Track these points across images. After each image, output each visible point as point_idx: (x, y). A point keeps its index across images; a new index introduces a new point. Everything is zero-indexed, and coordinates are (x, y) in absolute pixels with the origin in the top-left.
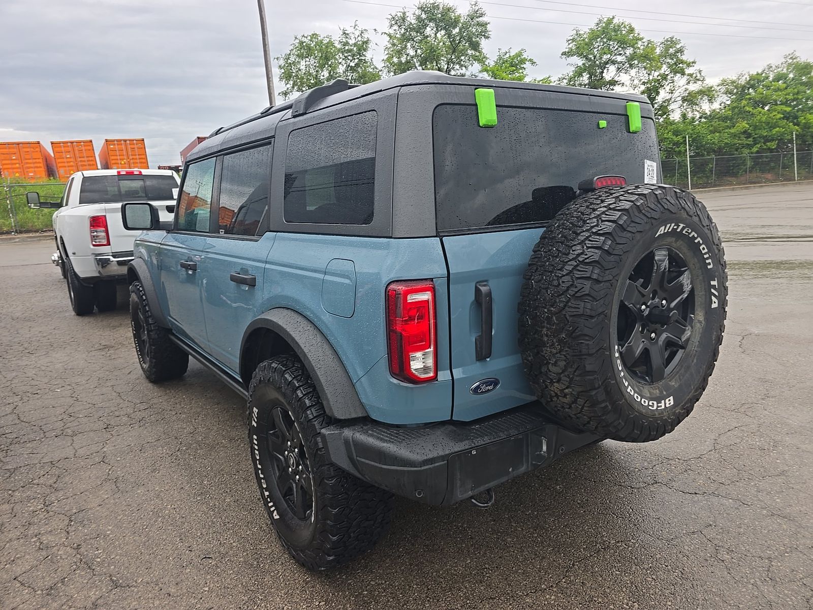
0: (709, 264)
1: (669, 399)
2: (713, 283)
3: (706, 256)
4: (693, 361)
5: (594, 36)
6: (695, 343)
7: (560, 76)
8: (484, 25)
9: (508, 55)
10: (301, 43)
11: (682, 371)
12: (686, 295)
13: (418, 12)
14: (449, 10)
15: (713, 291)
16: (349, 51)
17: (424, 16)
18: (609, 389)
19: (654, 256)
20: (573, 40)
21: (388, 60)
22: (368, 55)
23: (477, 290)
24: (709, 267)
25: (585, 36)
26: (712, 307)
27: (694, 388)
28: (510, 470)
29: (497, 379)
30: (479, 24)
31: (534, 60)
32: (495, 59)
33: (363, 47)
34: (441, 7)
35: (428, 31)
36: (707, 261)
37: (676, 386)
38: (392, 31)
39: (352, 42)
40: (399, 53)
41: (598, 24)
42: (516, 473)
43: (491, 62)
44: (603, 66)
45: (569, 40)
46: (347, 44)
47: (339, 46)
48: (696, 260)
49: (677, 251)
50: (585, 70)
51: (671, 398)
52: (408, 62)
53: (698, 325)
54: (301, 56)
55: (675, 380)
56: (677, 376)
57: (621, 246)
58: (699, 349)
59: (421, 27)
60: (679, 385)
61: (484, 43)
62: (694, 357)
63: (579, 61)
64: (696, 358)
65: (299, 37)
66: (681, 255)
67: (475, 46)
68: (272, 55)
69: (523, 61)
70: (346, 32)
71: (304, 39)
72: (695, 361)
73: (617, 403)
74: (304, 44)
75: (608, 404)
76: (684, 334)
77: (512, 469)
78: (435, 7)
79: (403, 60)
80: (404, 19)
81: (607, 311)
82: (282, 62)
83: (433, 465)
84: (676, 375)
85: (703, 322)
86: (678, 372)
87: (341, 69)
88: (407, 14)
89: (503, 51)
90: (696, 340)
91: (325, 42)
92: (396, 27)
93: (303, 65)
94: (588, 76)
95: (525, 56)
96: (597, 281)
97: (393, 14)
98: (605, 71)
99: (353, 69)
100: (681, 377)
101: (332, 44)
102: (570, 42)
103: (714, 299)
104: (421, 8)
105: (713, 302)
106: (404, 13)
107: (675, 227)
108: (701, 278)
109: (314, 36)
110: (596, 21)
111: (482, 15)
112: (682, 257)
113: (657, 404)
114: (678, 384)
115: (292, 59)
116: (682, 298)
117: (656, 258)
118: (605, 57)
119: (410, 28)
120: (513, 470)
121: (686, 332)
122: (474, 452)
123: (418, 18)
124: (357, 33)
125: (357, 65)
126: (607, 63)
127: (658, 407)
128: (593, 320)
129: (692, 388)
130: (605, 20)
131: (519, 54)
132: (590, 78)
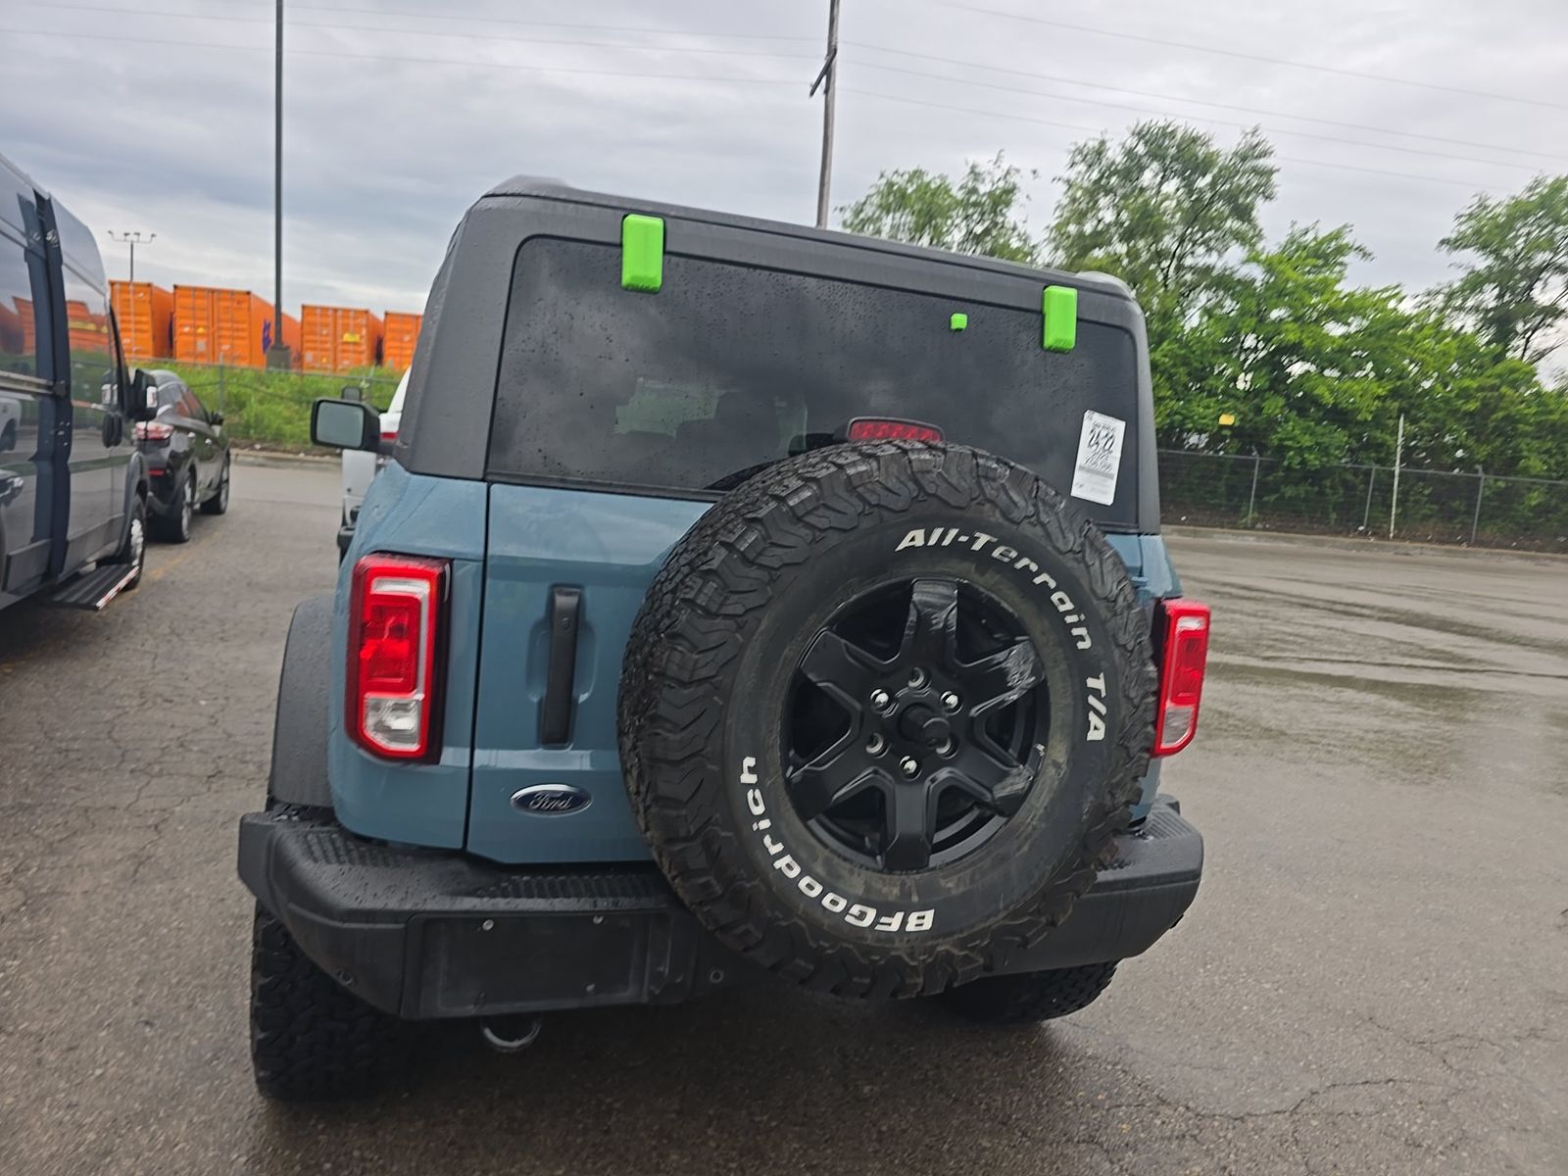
0: (1082, 638)
1: (921, 914)
2: (1091, 683)
3: (1070, 619)
4: (1019, 848)
5: (1519, 212)
6: (1037, 809)
7: (1433, 287)
8: (1269, 173)
9: (1310, 236)
10: (890, 185)
11: (987, 862)
12: (1015, 697)
13: (1131, 142)
14: (1194, 140)
15: (1092, 700)
16: (975, 204)
17: (1141, 149)
18: (715, 847)
19: (911, 592)
20: (1471, 216)
21: (1058, 227)
22: (1012, 215)
23: (551, 601)
24: (1081, 645)
25: (1498, 210)
26: (1089, 738)
27: (1006, 908)
28: (590, 988)
29: (582, 791)
30: (1255, 171)
31: (1368, 250)
32: (1283, 240)
33: (1002, 198)
34: (1179, 136)
35: (1148, 178)
36: (1076, 632)
37: (954, 892)
38: (1072, 174)
39: (984, 188)
40: (1081, 217)
41: (1531, 189)
42: (604, 999)
43: (1271, 245)
44: (1534, 275)
45: (1461, 216)
46: (974, 191)
47: (960, 195)
48: (1046, 623)
49: (994, 596)
50: (1488, 280)
51: (929, 915)
52: (1096, 233)
53: (1052, 771)
54: (886, 209)
55: (959, 879)
56: (968, 871)
57: (779, 551)
58: (1043, 825)
59: (1132, 169)
60: (964, 893)
61: (1262, 210)
62: (1026, 839)
63: (1481, 262)
64: (1028, 843)
65: (889, 174)
66: (1005, 605)
67: (1244, 213)
68: (832, 202)
69: (1341, 250)
70: (977, 170)
71: (895, 179)
72: (1025, 848)
73: (739, 883)
74: (895, 188)
75: (714, 882)
76: (1003, 784)
77: (595, 988)
78: (1166, 133)
79: (1088, 228)
80: (1099, 153)
81: (720, 678)
82: (848, 215)
83: (371, 926)
84: (965, 868)
85: (1064, 767)
86: (974, 863)
87: (957, 236)
88: (1108, 145)
89: (1301, 226)
90: (1039, 802)
91: (933, 186)
92: (1082, 167)
93: (887, 222)
94: (1497, 291)
95: (1347, 239)
96: (709, 614)
97: (1081, 144)
98: (1538, 285)
99: (978, 239)
100: (977, 877)
101: (947, 191)
102: (1463, 219)
103: (1093, 719)
104: (1140, 135)
105: (1092, 728)
106: (1103, 143)
107: (963, 539)
108: (1063, 666)
109: (917, 174)
110: (1529, 182)
111: (1264, 154)
112: (1011, 610)
113: (878, 916)
114: (962, 889)
115: (869, 211)
116: (1003, 701)
117: (916, 597)
118: (1541, 258)
119: (1111, 171)
120: (597, 990)
121: (1009, 780)
122: (488, 926)
123: (1130, 153)
124: (999, 173)
125: (987, 232)
126: (1541, 269)
127: (876, 922)
128: (686, 692)
129: (1001, 906)
130: (1550, 181)
131: (1336, 236)
132: (1500, 296)
